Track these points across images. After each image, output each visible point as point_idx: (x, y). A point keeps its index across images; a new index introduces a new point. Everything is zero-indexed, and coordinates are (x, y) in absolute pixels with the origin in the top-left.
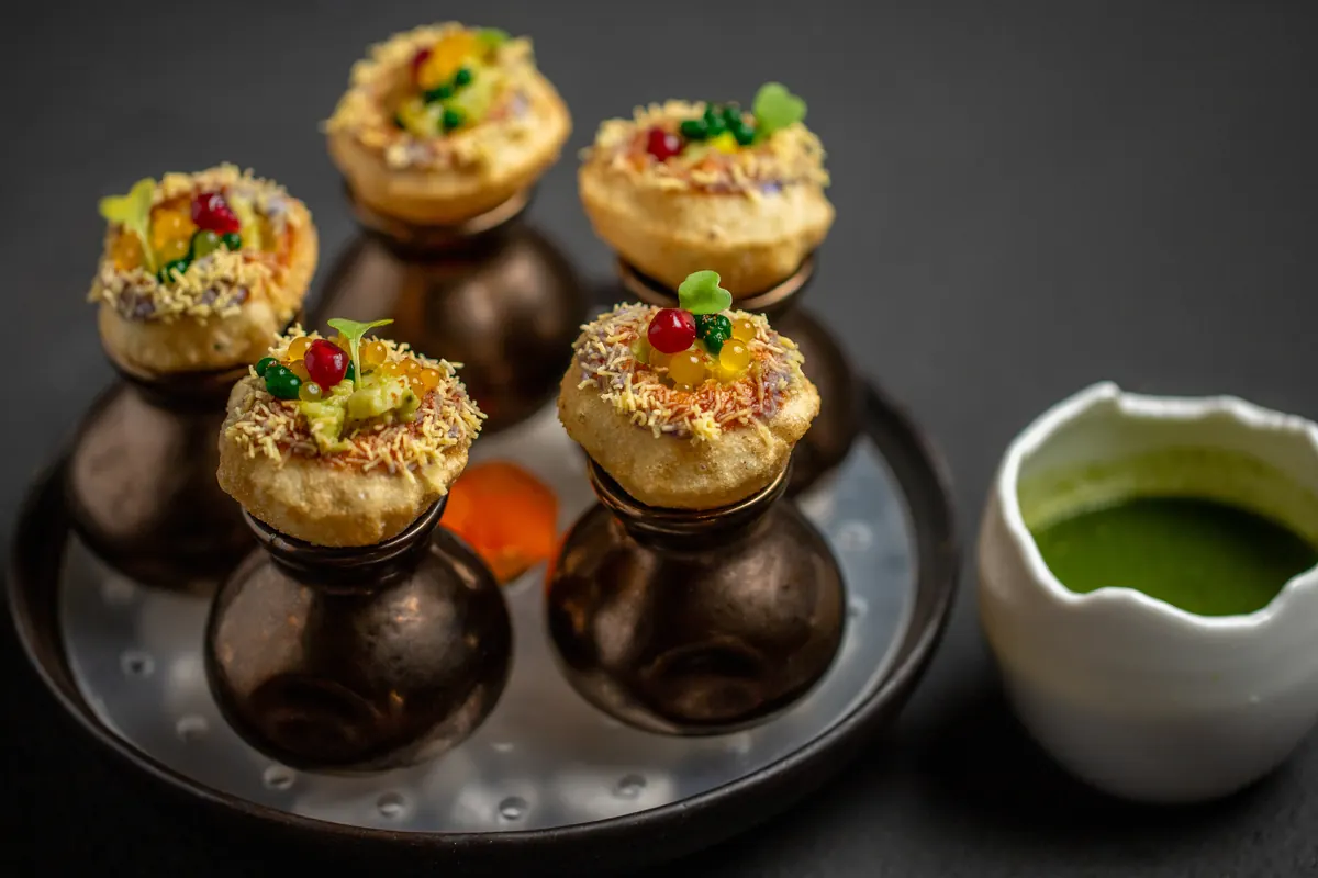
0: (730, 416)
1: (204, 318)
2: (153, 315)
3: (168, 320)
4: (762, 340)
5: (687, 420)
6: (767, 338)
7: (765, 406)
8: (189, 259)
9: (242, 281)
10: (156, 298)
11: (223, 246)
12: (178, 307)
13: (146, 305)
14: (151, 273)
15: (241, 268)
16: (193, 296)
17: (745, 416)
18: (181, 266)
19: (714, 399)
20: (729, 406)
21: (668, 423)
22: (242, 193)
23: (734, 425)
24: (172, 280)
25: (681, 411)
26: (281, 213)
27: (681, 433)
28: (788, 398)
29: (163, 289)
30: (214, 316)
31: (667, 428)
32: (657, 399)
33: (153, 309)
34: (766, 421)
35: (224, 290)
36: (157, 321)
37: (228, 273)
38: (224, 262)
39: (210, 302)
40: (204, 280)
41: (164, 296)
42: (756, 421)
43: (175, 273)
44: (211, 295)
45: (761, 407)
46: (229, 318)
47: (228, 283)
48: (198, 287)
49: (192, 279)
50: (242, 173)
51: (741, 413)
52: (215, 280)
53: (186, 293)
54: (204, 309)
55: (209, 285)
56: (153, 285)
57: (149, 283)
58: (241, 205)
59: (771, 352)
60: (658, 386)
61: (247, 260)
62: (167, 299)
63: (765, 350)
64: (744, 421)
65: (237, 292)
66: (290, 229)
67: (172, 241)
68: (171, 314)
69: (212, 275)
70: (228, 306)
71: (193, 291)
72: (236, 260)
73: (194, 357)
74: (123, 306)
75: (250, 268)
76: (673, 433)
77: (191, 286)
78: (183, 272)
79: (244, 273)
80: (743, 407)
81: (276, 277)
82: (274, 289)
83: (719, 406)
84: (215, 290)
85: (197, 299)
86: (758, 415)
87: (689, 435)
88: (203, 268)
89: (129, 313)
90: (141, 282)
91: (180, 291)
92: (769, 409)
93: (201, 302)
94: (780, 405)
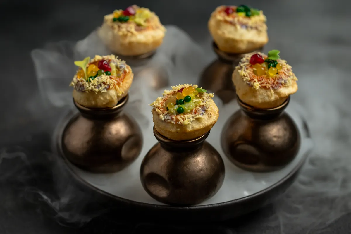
0: (264, 85)
1: (97, 92)
2: (84, 90)
3: (87, 92)
4: (284, 70)
5: (253, 82)
6: (286, 70)
7: (275, 86)
8: (95, 77)
9: (108, 83)
10: (85, 85)
11: (105, 74)
12: (90, 88)
13: (83, 88)
14: (85, 79)
15: (108, 80)
16: (94, 86)
17: (268, 86)
18: (93, 78)
19: (263, 79)
20: (266, 82)
21: (249, 82)
22: (114, 62)
23: (265, 87)
24: (90, 81)
25: (253, 79)
26: (123, 67)
27: (251, 85)
28: (283, 87)
29: (87, 83)
30: (100, 92)
31: (248, 83)
32: (249, 75)
33: (84, 89)
34: (275, 90)
35: (103, 85)
36: (84, 92)
37: (104, 81)
38: (104, 77)
39: (99, 88)
40: (98, 82)
41: (87, 85)
42: (271, 89)
43: (91, 79)
44: (100, 86)
45: (274, 86)
46: (103, 93)
47: (104, 83)
48: (96, 84)
49: (95, 81)
50: (116, 57)
51: (268, 85)
52: (101, 82)
53: (92, 85)
54: (97, 90)
55: (99, 83)
56: (85, 82)
57: (84, 81)
58: (113, 65)
59: (285, 74)
60: (251, 72)
61: (111, 78)
62: (87, 86)
63: (284, 73)
64: (268, 87)
65: (106, 86)
66: (125, 72)
67: (92, 72)
68: (88, 90)
69: (100, 81)
70: (104, 90)
71: (95, 85)
72: (107, 78)
73: (93, 103)
74: (77, 87)
75: (111, 80)
76: (249, 84)
77: (94, 83)
78: (93, 79)
79: (109, 81)
80: (269, 84)
81: (119, 84)
82: (117, 87)
83: (263, 81)
84: (101, 85)
85: (95, 87)
86: (273, 87)
87: (252, 86)
88: (98, 79)
89: (78, 89)
90: (82, 81)
91: (91, 84)
92: (276, 87)
93: (96, 88)
94: (281, 87)
